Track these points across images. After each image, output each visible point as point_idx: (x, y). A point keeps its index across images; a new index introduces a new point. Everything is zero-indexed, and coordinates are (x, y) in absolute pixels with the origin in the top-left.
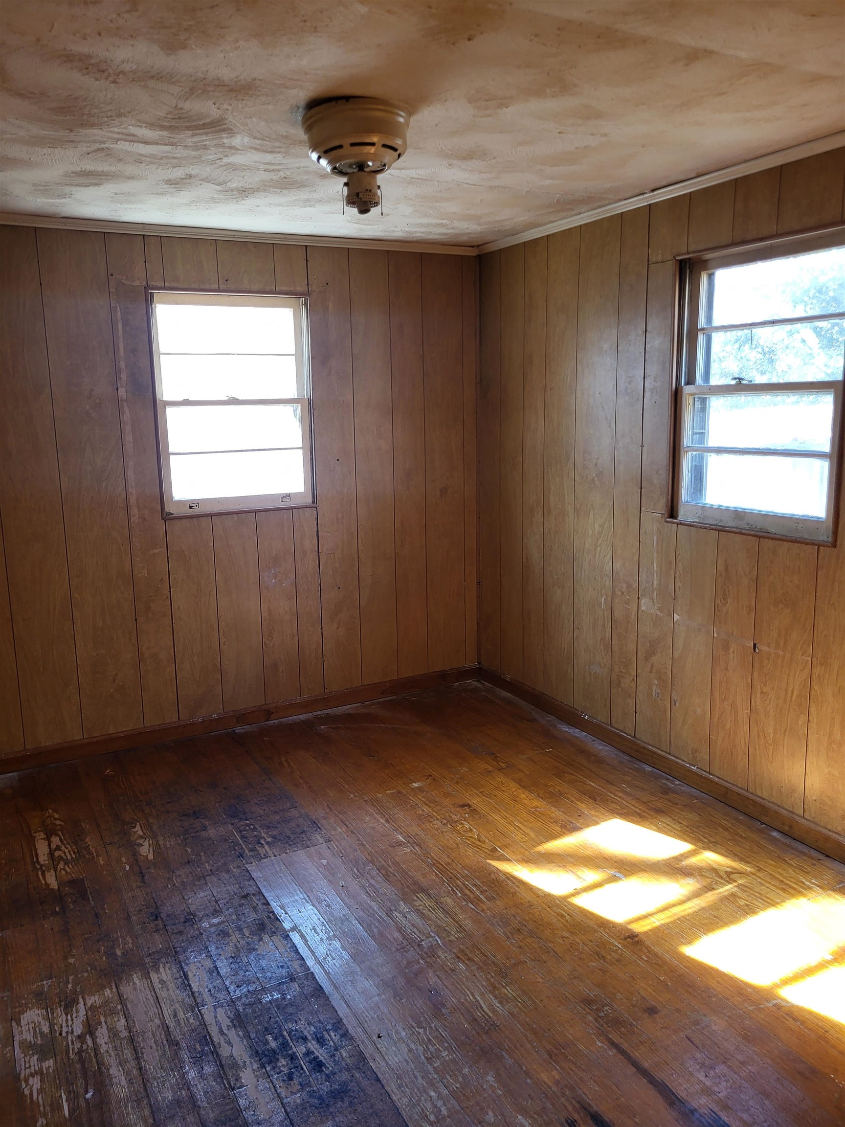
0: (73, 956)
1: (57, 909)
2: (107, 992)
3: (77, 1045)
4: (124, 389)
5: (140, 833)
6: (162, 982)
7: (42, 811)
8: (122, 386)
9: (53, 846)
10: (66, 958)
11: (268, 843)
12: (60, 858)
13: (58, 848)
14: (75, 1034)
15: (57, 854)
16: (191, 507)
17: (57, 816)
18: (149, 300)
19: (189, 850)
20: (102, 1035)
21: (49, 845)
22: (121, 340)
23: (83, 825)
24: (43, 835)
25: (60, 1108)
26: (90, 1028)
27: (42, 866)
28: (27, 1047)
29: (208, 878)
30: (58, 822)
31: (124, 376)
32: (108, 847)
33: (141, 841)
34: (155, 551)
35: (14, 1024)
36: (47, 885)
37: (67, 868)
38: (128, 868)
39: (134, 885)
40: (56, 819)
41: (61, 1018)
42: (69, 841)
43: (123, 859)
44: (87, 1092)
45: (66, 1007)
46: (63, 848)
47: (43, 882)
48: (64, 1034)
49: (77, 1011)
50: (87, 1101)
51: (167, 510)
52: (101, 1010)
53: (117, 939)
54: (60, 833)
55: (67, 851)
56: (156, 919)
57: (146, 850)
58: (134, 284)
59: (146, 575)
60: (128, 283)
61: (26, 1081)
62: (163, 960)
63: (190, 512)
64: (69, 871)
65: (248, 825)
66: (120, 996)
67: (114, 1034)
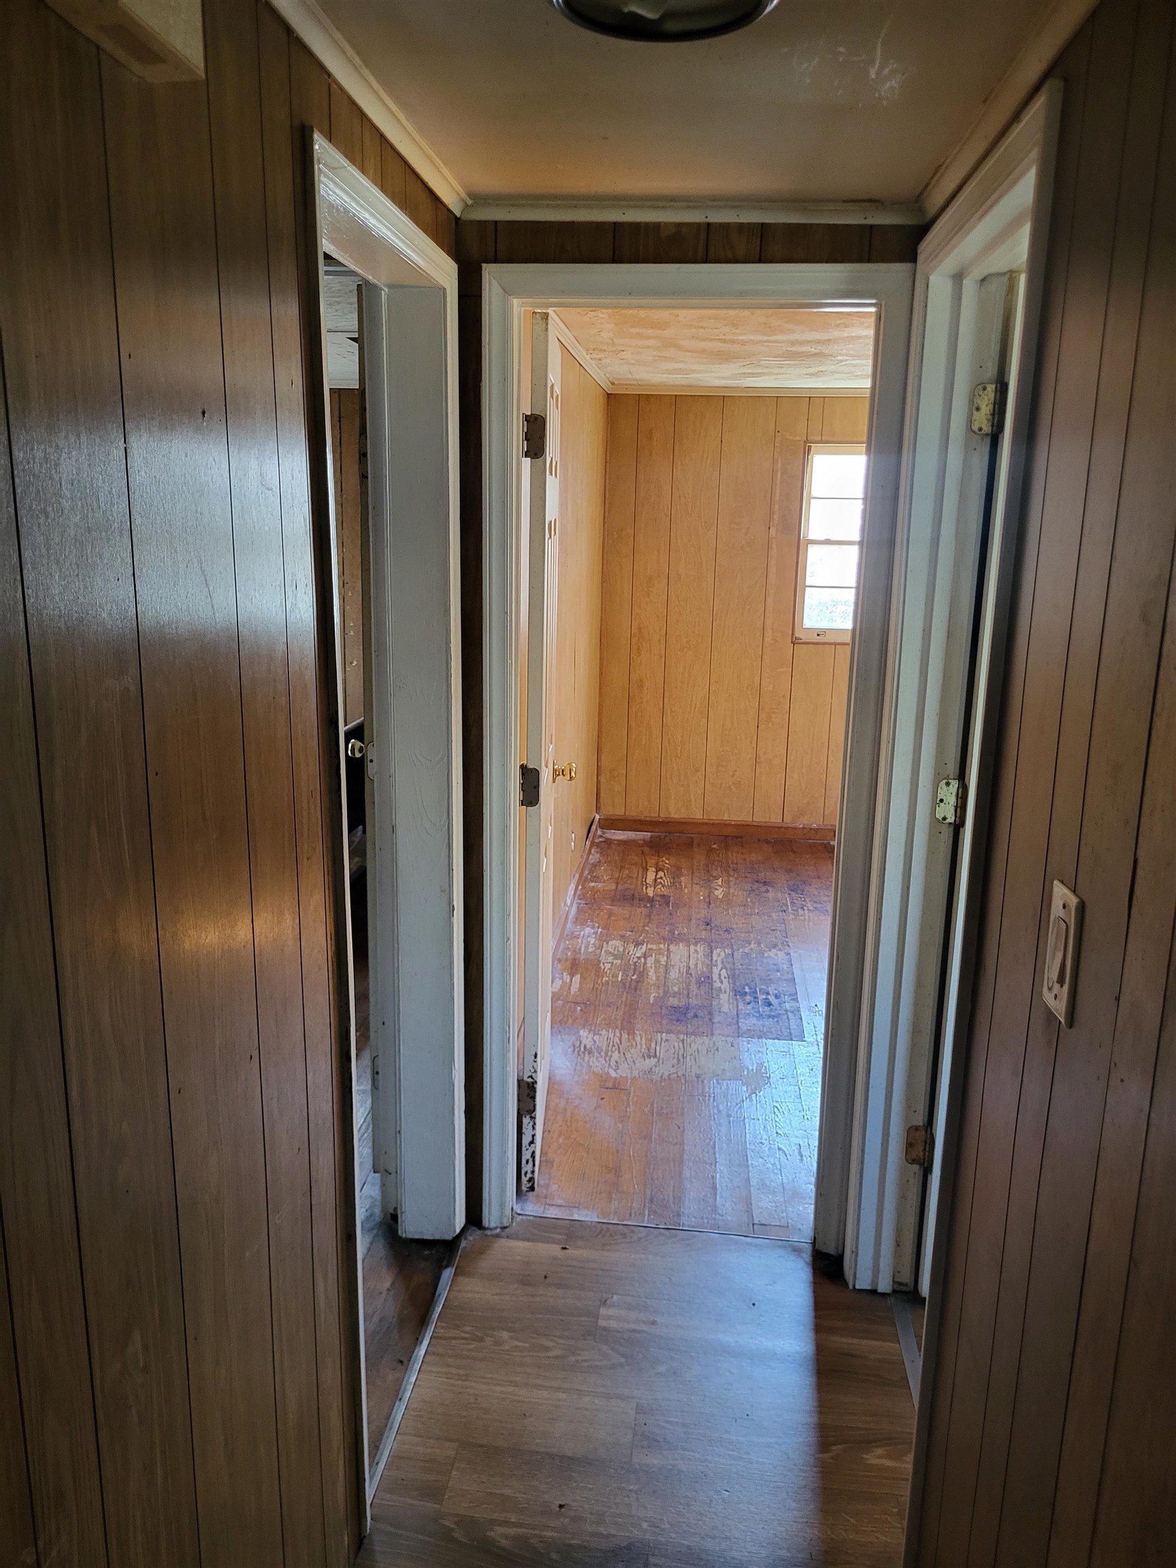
0: (648, 927)
1: (648, 905)
2: (662, 946)
3: (636, 960)
4: (775, 529)
5: (720, 883)
6: (696, 951)
7: (659, 857)
8: (773, 526)
9: (658, 876)
10: (644, 926)
11: (808, 910)
12: (661, 883)
13: (661, 878)
14: (636, 955)
15: (659, 880)
16: (818, 635)
17: (667, 862)
18: (807, 451)
19: (749, 900)
20: (651, 961)
21: (656, 875)
22: (778, 486)
23: (683, 871)
24: (654, 869)
25: (617, 977)
26: (645, 956)
27: (647, 884)
28: (608, 953)
29: (753, 916)
30: (667, 865)
31: (776, 517)
32: (694, 885)
33: (718, 888)
34: (782, 670)
35: (605, 943)
36: (647, 893)
37: (662, 889)
38: (702, 898)
39: (702, 907)
40: (666, 863)
41: (631, 947)
42: (670, 876)
43: (701, 893)
44: (633, 976)
45: (636, 944)
46: (664, 879)
47: (645, 891)
48: (630, 954)
49: (641, 948)
50: (632, 979)
51: (797, 635)
52: (655, 952)
53: (678, 927)
54: (666, 871)
55: (666, 881)
56: (708, 925)
57: (719, 893)
58: (795, 439)
59: (772, 690)
60: (791, 438)
61: (603, 964)
62: (702, 943)
63: (819, 639)
64: (661, 890)
65: (801, 898)
66: (668, 949)
67: (657, 961)
